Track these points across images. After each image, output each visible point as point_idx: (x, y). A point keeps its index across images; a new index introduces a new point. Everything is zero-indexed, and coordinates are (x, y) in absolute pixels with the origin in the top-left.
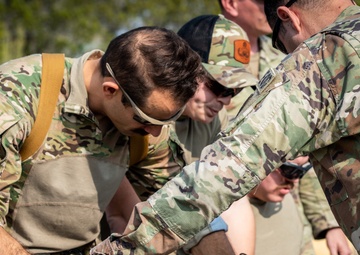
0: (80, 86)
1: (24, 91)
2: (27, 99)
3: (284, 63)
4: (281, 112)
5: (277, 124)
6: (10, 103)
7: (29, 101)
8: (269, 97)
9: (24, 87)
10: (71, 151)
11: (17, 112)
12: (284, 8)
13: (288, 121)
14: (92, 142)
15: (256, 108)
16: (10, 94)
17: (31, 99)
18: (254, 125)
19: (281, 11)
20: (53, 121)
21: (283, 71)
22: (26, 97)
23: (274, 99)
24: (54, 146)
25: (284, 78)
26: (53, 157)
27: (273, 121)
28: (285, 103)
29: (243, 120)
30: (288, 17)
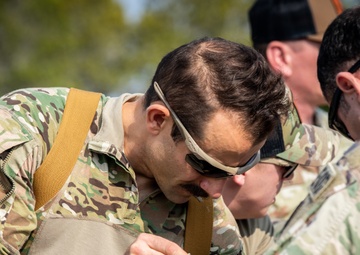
0: (115, 121)
1: (39, 107)
2: (42, 118)
3: (348, 155)
4: (344, 228)
5: (339, 246)
6: (17, 120)
7: (43, 120)
8: (327, 207)
9: (39, 103)
10: (99, 213)
11: (24, 131)
12: (346, 75)
13: (355, 241)
14: (124, 205)
15: (308, 222)
16: (17, 108)
17: (47, 118)
18: (306, 246)
19: (341, 78)
20: (78, 162)
21: (346, 168)
22: (40, 114)
23: (334, 209)
24: (76, 198)
25: (348, 178)
26: (74, 213)
27: (333, 241)
28: (350, 215)
29: (290, 240)
30: (352, 87)
